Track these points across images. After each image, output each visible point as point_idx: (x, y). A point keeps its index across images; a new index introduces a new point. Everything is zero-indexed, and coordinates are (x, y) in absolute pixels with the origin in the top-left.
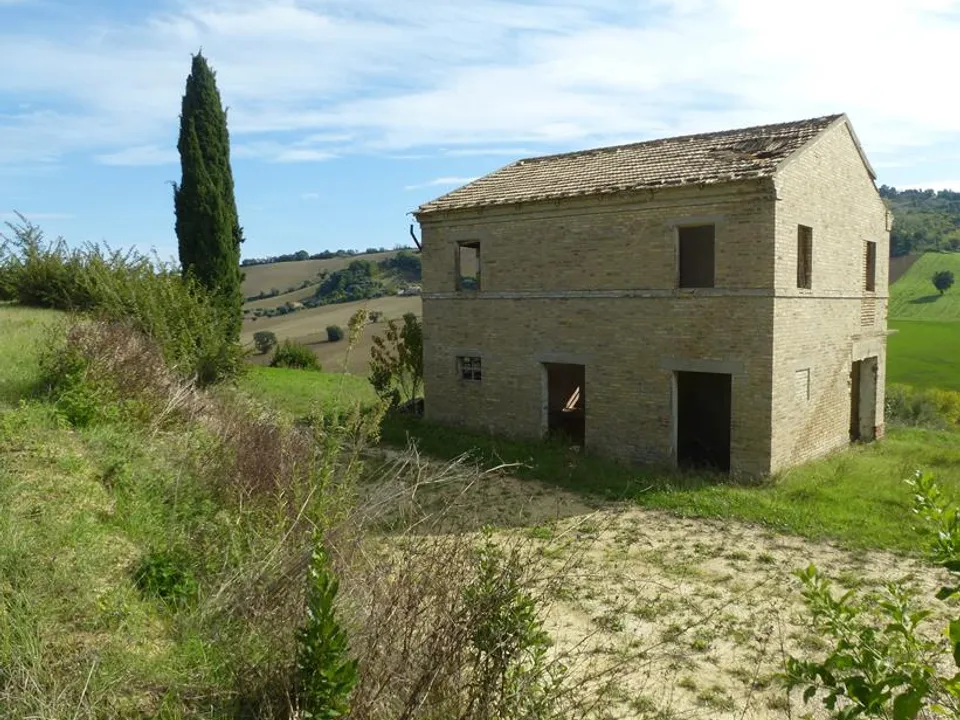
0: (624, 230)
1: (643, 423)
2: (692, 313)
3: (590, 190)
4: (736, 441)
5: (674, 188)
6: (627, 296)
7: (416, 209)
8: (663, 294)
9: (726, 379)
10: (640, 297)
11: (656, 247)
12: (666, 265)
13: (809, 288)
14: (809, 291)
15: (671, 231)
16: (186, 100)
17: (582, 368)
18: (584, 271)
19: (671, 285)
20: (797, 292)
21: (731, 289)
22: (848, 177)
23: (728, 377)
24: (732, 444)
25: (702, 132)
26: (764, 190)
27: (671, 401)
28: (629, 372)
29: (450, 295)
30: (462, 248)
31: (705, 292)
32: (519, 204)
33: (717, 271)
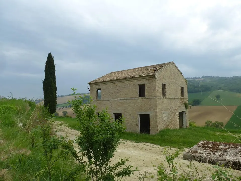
0: (128, 86)
1: (133, 125)
2: (141, 102)
3: (122, 78)
4: (151, 128)
5: (138, 77)
6: (129, 99)
7: (89, 83)
8: (135, 98)
9: (148, 115)
10: (131, 99)
11: (134, 89)
12: (136, 92)
13: (166, 96)
14: (165, 97)
15: (137, 86)
16: (47, 62)
17: (121, 114)
18: (121, 94)
19: (137, 97)
20: (163, 97)
21: (148, 97)
22: (175, 74)
23: (149, 115)
24: (150, 129)
25: (146, 66)
26: (154, 77)
27: (138, 120)
28: (130, 115)
29: (95, 100)
30: (98, 90)
31: (144, 97)
32: (108, 81)
33: (146, 93)
